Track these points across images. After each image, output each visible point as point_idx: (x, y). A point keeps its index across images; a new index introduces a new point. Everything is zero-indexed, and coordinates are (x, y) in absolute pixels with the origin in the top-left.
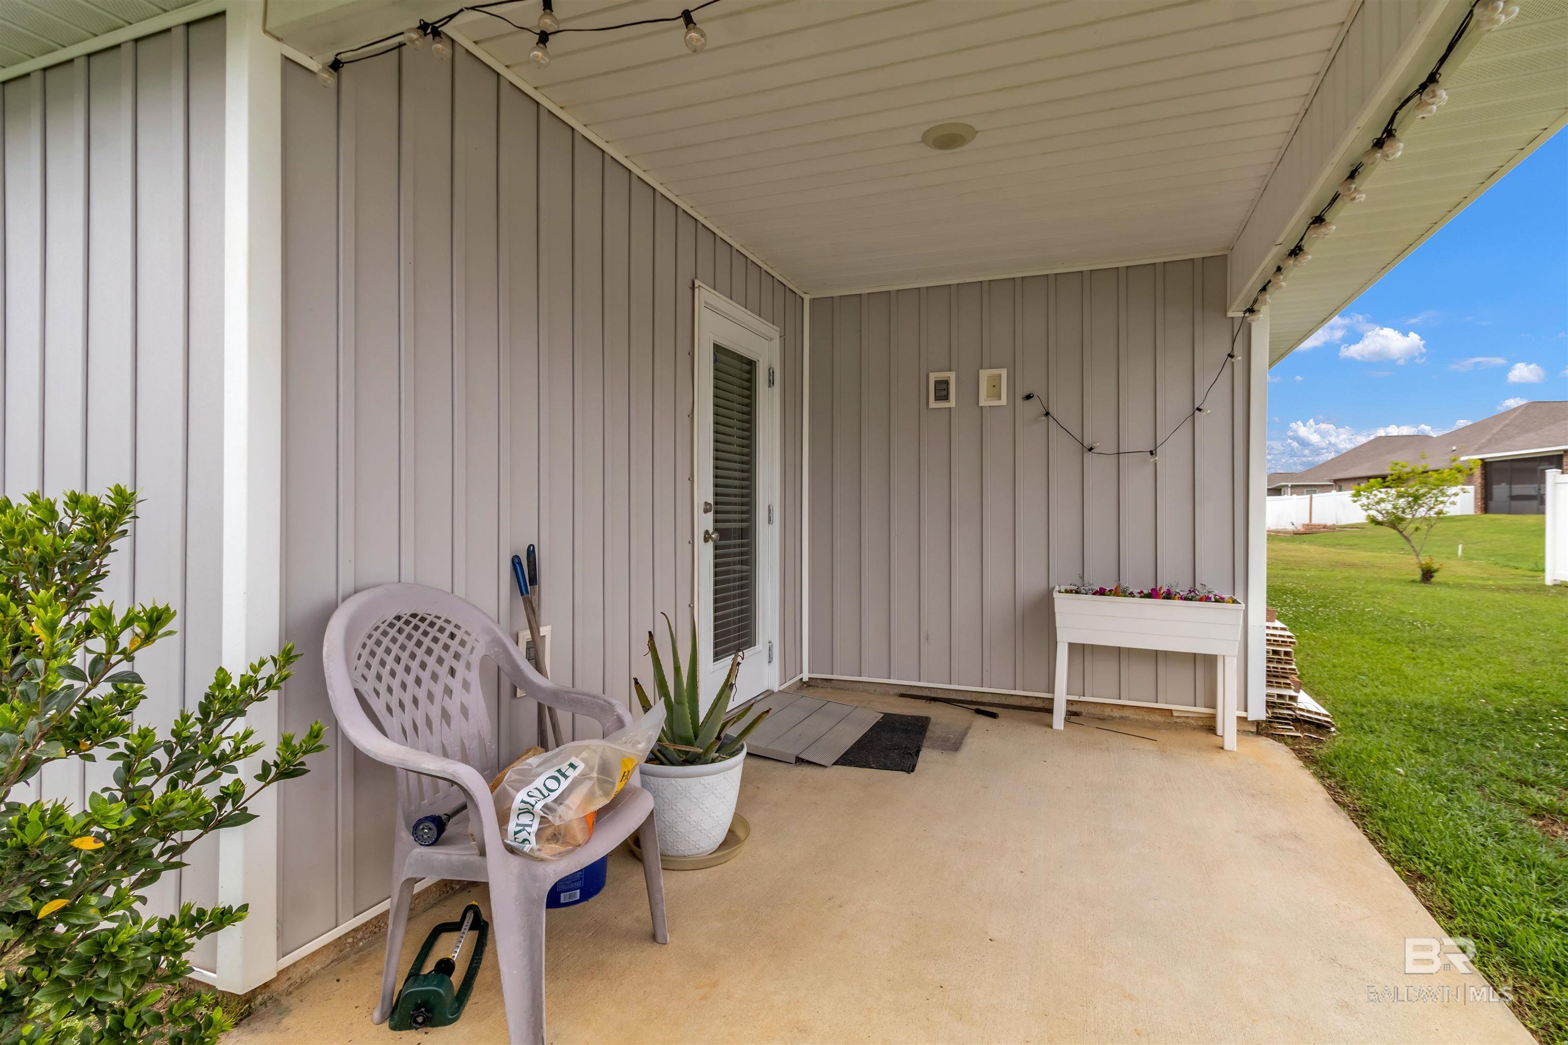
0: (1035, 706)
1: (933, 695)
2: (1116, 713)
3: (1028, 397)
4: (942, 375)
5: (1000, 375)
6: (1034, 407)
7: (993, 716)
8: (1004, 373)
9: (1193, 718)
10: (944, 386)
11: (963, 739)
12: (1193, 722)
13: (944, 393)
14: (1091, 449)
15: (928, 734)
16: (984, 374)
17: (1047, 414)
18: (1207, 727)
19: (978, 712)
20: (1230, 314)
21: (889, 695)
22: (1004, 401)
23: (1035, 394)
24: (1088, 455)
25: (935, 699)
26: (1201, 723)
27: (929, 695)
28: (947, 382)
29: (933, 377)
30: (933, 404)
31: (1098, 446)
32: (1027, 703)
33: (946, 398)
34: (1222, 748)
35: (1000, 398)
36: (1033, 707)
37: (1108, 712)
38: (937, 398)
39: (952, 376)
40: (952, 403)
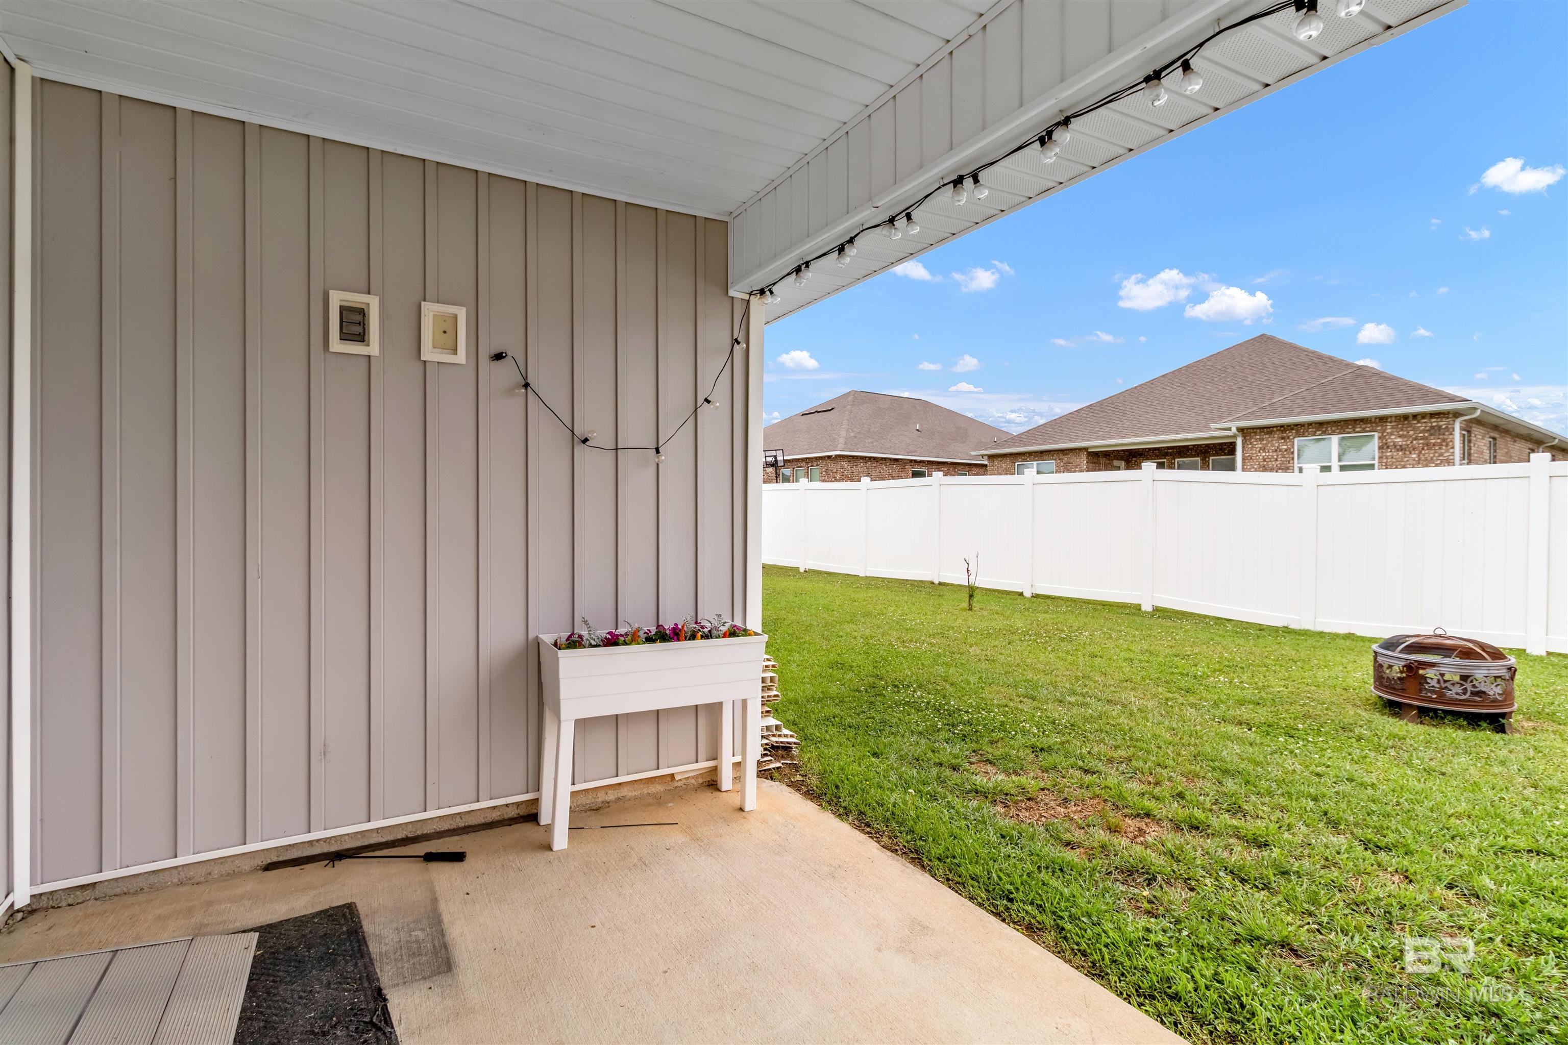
0: (506, 817)
1: (334, 848)
2: (612, 796)
3: (499, 357)
4: (356, 299)
5: (456, 317)
6: (506, 373)
7: (459, 857)
8: (462, 313)
9: (693, 777)
10: (358, 318)
11: (442, 934)
12: (693, 781)
13: (358, 329)
14: (585, 441)
15: (374, 948)
16: (430, 310)
17: (526, 385)
18: (707, 784)
19: (430, 857)
20: (732, 293)
21: (241, 874)
22: (461, 357)
23: (509, 354)
24: (579, 449)
25: (336, 857)
26: (701, 781)
27: (325, 850)
28: (362, 313)
29: (337, 299)
30: (337, 345)
31: (595, 437)
32: (495, 816)
33: (361, 337)
34: (741, 809)
35: (455, 351)
36: (504, 820)
37: (602, 797)
38: (345, 337)
39: (373, 304)
40: (373, 348)
